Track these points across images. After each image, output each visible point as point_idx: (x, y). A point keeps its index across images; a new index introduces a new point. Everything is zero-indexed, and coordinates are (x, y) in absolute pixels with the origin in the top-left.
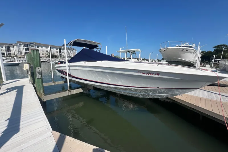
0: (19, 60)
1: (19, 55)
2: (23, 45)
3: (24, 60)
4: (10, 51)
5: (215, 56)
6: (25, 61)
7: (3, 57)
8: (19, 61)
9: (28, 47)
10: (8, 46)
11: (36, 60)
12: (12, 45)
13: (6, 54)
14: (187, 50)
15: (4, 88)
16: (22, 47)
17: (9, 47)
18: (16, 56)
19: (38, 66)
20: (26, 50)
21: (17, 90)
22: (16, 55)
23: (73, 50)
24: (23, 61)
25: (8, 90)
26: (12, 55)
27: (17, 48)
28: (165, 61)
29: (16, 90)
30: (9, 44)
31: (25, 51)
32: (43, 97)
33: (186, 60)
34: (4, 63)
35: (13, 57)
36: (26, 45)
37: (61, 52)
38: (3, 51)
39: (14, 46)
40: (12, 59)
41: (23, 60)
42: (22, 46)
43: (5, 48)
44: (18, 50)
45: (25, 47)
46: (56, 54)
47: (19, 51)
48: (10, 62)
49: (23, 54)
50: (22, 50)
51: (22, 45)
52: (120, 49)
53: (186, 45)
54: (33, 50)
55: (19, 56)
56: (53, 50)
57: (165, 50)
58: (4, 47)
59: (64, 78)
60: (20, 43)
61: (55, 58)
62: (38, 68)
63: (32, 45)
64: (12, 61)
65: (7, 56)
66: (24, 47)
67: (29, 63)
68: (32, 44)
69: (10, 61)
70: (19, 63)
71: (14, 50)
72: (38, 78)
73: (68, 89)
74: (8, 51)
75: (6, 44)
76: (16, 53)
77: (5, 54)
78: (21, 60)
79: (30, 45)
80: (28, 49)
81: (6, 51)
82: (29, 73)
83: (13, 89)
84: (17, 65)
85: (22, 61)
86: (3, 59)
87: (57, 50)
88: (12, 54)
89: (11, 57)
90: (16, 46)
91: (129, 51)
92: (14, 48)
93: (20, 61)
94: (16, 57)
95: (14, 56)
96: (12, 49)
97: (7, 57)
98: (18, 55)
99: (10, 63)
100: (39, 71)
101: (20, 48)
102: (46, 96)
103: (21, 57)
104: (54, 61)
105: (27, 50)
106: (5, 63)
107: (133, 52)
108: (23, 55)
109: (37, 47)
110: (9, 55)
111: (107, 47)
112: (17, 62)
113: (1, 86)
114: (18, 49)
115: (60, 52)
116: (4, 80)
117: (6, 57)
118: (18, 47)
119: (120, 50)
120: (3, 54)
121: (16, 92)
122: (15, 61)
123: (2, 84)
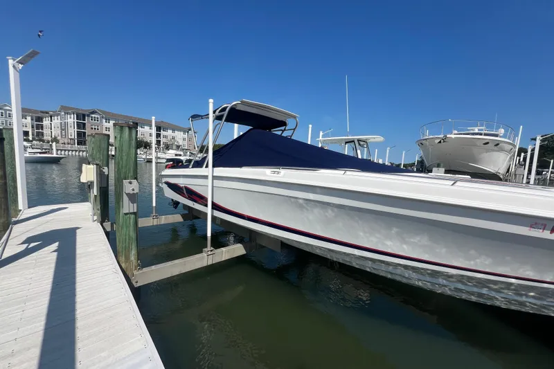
0: (61, 150)
1: (62, 137)
2: (72, 116)
3: (73, 151)
4: (42, 127)
5: (552, 161)
6: (74, 153)
7: (25, 140)
8: (59, 152)
9: (84, 120)
10: (40, 115)
11: (125, 158)
12: (47, 113)
13: (33, 135)
14: (498, 144)
15: (19, 234)
16: (71, 120)
17: (40, 119)
18: (55, 140)
19: (131, 174)
20: (79, 127)
21: (57, 244)
22: (55, 138)
23: (188, 132)
24: (70, 153)
25: (32, 245)
26: (45, 138)
27: (59, 121)
28: (443, 169)
29: (55, 246)
30: (42, 112)
31: (76, 130)
32: (135, 272)
33: (490, 170)
34: (25, 155)
35: (48, 142)
36: (81, 116)
37: (160, 134)
38: (26, 126)
39: (51, 117)
40: (46, 146)
41: (69, 151)
42: (70, 118)
43: (32, 120)
44: (59, 126)
45: (77, 119)
46: (148, 139)
47: (61, 129)
48: (40, 153)
49: (71, 136)
50: (71, 127)
51: (70, 114)
52: (321, 133)
53: (479, 130)
54: (122, 127)
55: (61, 141)
56: (143, 129)
57: (440, 142)
58: (29, 118)
59: (179, 205)
60: (67, 110)
61: (145, 148)
62: (130, 183)
63: (93, 116)
64: (44, 151)
65: (34, 139)
66: (76, 121)
67: (98, 162)
68: (94, 112)
69: (39, 151)
70: (61, 158)
71: (52, 127)
72: (126, 214)
73: (206, 247)
74: (37, 128)
75: (36, 112)
76: (56, 132)
77: (30, 133)
78: (65, 150)
79: (88, 116)
80: (84, 124)
81: (33, 127)
82: (95, 191)
83: (44, 239)
84: (56, 161)
85: (67, 153)
86: (24, 146)
87: (151, 130)
88: (45, 135)
89: (43, 141)
90: (56, 117)
91: (353, 141)
92: (51, 121)
93: (63, 152)
94: (54, 143)
95: (50, 139)
96: (46, 122)
97: (34, 142)
98: (59, 138)
99: (39, 155)
100: (132, 192)
101: (66, 121)
102: (145, 270)
103: (66, 141)
104: (144, 157)
105: (81, 126)
106: (28, 155)
107: (362, 143)
108: (71, 139)
109: (104, 121)
110: (39, 136)
111: (310, 126)
112: (55, 155)
113: (12, 228)
114: (61, 123)
115: (158, 135)
116: (20, 207)
117: (32, 141)
118: (61, 120)
119: (321, 138)
120: (26, 133)
121: (56, 253)
122: (50, 150)
123: (14, 219)
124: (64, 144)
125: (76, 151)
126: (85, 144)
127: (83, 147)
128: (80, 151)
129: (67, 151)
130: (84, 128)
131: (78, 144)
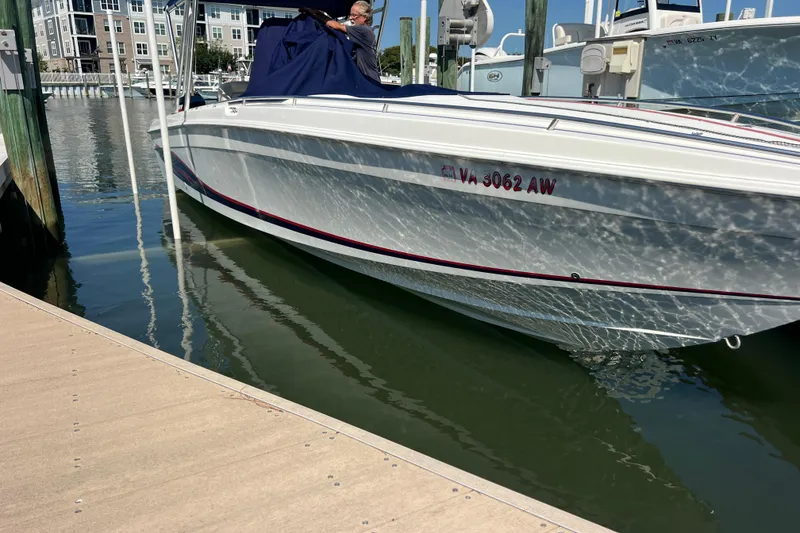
1: (51, 56)
3: (74, 86)
9: (89, 10)
16: (64, 11)
20: (80, 28)
24: (70, 91)
31: (76, 36)
41: (67, 86)
42: (62, 7)
45: (75, 9)
46: (229, 45)
47: (49, 37)
49: (69, 50)
50: (65, 29)
66: (72, 13)
78: (60, 86)
80: (90, 19)
87: (235, 22)
98: (46, 58)
101: (56, 16)
103: (60, 65)
105: (84, 25)
108: (68, 59)
114: (46, 21)
118: (45, 15)
124: (58, 71)
125: (81, 86)
126: (97, 69)
127: (92, 77)
128: (88, 86)
129: (64, 89)
130: (91, 30)
131: (84, 71)
